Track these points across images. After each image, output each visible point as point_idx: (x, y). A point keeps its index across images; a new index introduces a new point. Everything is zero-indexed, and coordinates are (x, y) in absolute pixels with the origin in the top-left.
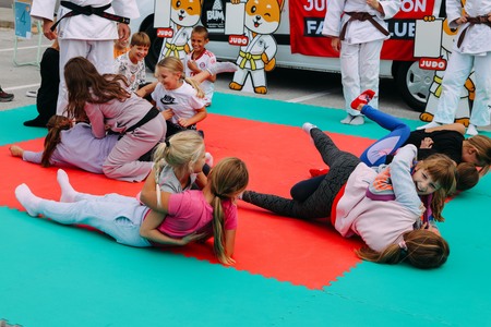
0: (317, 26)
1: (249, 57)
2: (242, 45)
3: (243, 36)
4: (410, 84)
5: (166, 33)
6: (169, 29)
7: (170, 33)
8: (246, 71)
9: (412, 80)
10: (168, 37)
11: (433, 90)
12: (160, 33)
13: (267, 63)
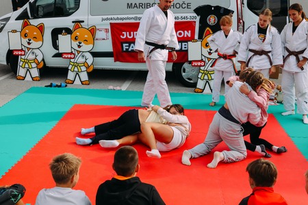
0: (129, 46)
1: (76, 65)
2: (71, 58)
3: (71, 53)
4: (183, 74)
5: (20, 53)
6: (22, 50)
7: (23, 53)
8: (75, 73)
9: (184, 72)
10: (21, 55)
11: (199, 76)
12: (15, 53)
13: (88, 67)
